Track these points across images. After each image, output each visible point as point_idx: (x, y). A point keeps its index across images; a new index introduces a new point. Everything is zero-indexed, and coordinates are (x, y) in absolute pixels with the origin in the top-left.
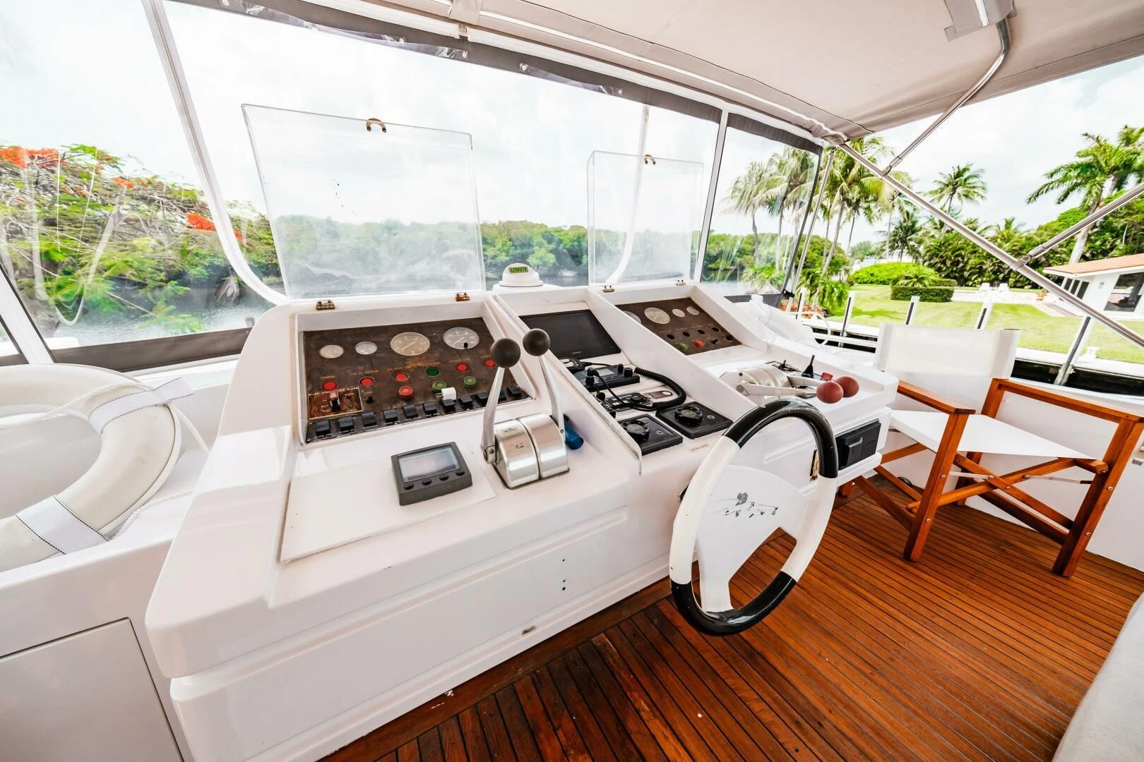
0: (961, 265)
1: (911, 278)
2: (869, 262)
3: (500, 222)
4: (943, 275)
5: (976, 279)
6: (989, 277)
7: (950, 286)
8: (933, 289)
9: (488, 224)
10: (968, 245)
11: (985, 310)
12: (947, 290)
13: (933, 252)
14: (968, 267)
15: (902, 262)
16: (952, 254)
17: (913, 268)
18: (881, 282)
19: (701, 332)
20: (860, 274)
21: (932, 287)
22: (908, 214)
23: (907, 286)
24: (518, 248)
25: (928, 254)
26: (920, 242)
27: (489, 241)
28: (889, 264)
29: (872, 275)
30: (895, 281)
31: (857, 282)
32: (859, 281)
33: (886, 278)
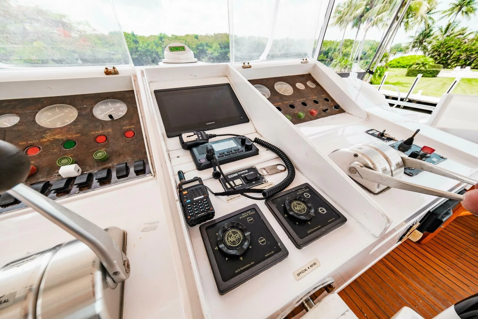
0: (449, 56)
1: (420, 64)
2: (399, 55)
3: (214, 34)
4: (437, 62)
5: (454, 64)
6: (462, 63)
7: (438, 68)
8: (429, 70)
9: (208, 35)
10: (456, 44)
11: (456, 81)
12: (437, 71)
13: (435, 49)
14: (452, 58)
15: (417, 54)
16: (446, 49)
17: (422, 58)
18: (402, 67)
19: (316, 102)
20: (392, 62)
21: (430, 69)
22: (428, 26)
23: (416, 69)
24: (223, 49)
25: (432, 50)
26: (430, 43)
27: (209, 45)
28: (409, 56)
29: (399, 63)
30: (411, 66)
31: (389, 66)
32: (391, 66)
33: (405, 65)
